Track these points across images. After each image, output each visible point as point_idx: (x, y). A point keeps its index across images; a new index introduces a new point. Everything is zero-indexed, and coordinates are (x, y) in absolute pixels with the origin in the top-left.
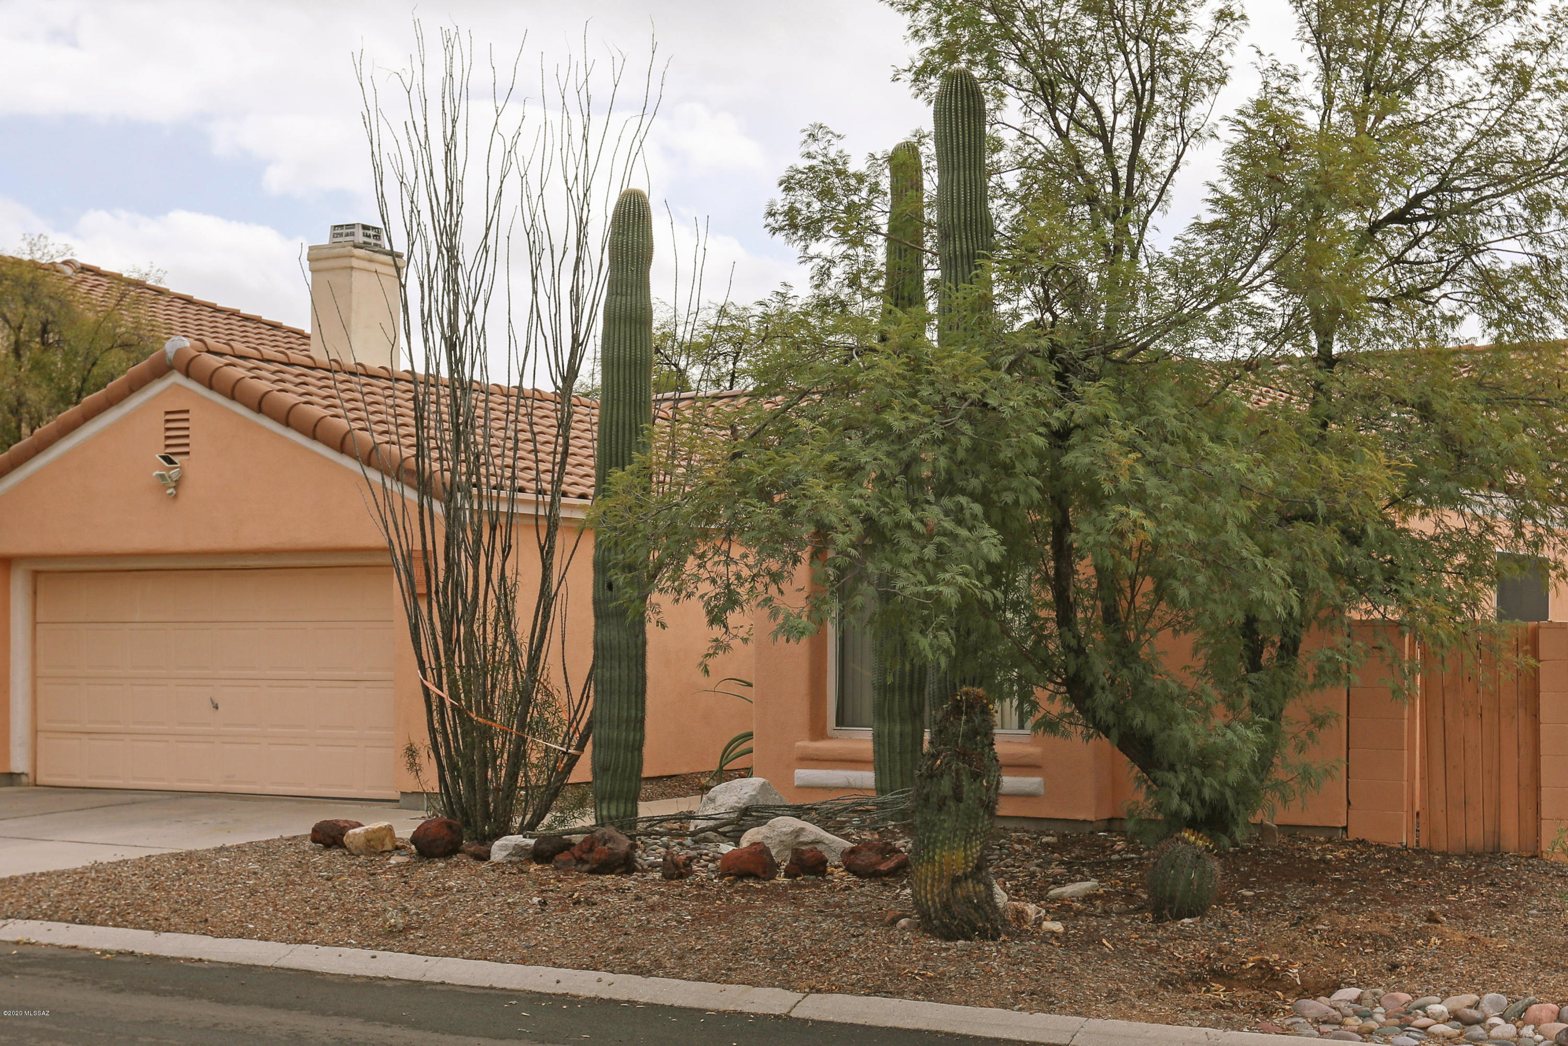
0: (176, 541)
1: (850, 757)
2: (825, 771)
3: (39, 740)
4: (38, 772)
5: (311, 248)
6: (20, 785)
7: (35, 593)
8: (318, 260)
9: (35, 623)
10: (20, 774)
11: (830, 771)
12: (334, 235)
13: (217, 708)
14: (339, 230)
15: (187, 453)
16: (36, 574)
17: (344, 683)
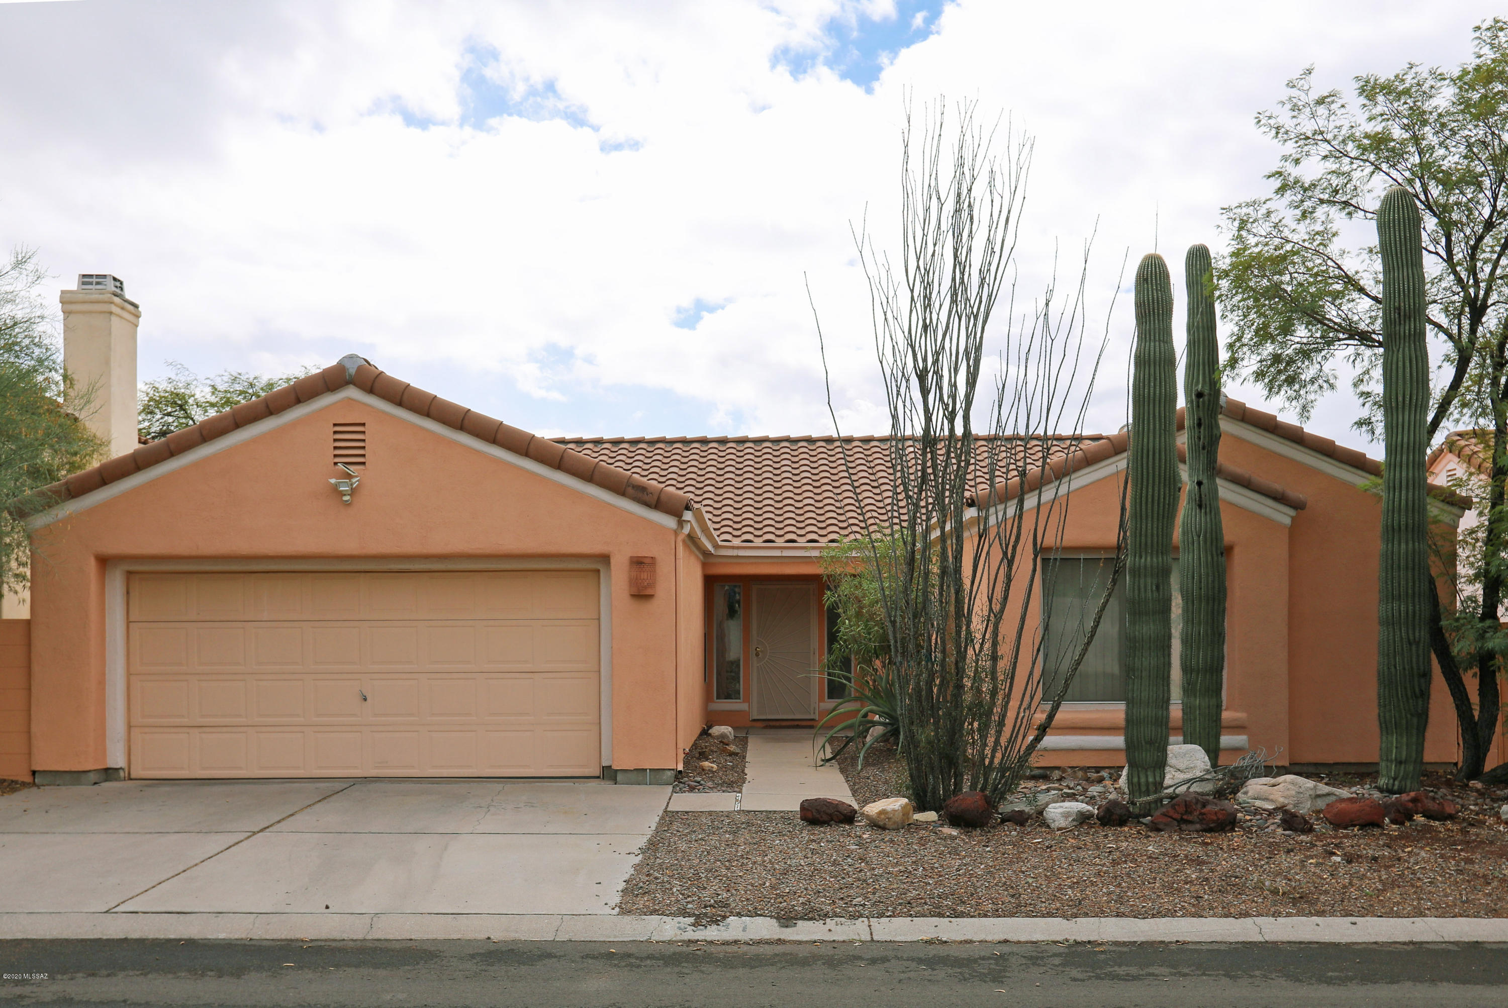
0: (349, 545)
1: (1082, 725)
2: (1058, 737)
3: (132, 734)
4: (132, 767)
5: (63, 292)
6: (118, 779)
7: (128, 593)
8: (71, 303)
9: (128, 622)
10: (117, 770)
11: (1062, 737)
12: (84, 283)
13: (365, 700)
14: (86, 279)
15: (364, 463)
16: (129, 573)
17: (517, 675)
